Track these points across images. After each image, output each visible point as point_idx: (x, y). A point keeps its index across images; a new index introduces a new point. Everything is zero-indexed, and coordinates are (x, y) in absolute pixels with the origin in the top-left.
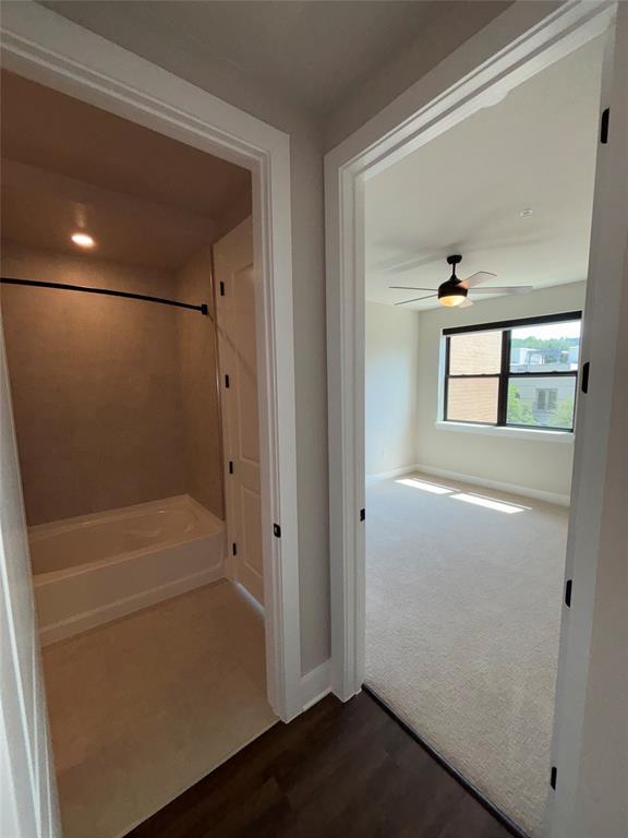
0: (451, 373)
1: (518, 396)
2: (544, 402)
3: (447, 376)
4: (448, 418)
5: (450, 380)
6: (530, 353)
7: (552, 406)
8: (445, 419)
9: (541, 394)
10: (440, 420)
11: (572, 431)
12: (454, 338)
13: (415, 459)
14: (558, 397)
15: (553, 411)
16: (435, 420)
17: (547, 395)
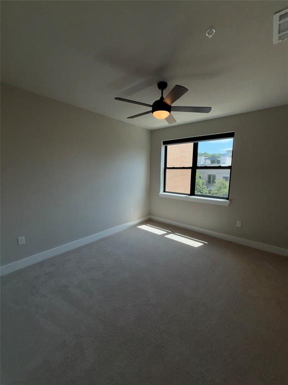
0: (168, 166)
1: (200, 178)
2: (211, 180)
3: (166, 168)
4: (166, 190)
5: (167, 170)
6: (205, 159)
7: (214, 182)
8: (164, 191)
9: (209, 177)
10: (161, 192)
11: (228, 199)
12: (169, 147)
13: (149, 213)
14: (216, 178)
15: (214, 184)
16: (159, 192)
17: (212, 176)
